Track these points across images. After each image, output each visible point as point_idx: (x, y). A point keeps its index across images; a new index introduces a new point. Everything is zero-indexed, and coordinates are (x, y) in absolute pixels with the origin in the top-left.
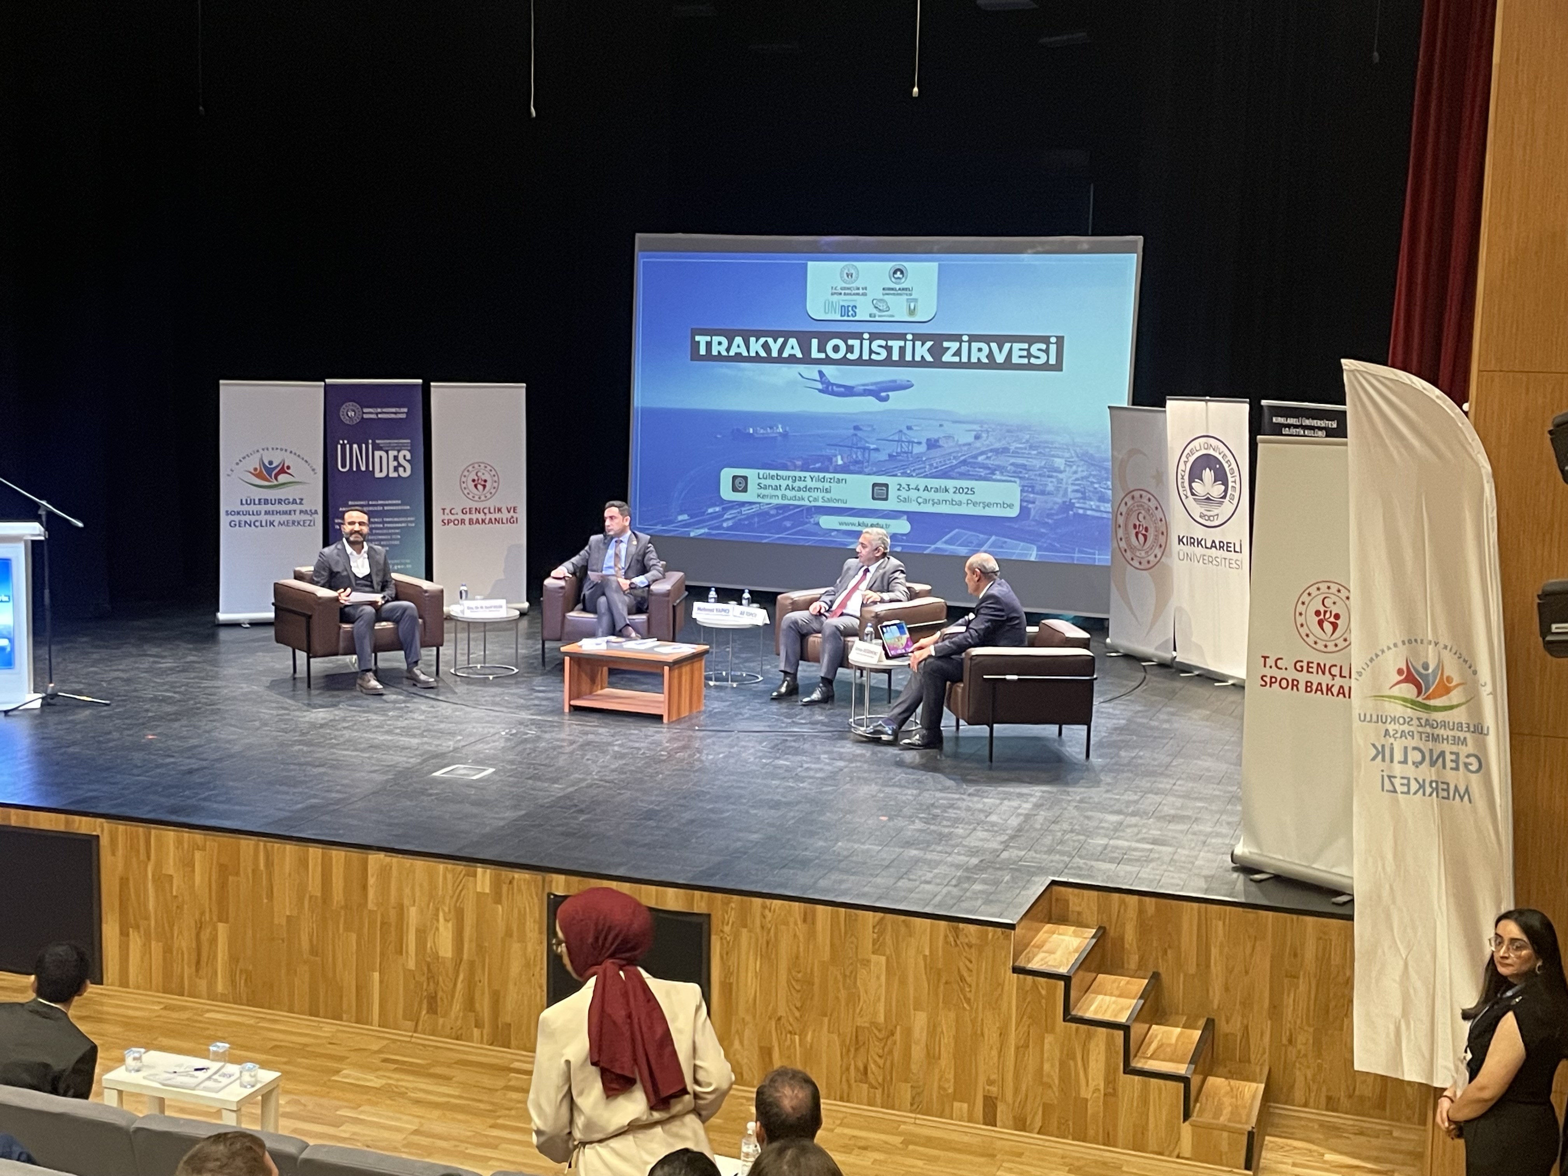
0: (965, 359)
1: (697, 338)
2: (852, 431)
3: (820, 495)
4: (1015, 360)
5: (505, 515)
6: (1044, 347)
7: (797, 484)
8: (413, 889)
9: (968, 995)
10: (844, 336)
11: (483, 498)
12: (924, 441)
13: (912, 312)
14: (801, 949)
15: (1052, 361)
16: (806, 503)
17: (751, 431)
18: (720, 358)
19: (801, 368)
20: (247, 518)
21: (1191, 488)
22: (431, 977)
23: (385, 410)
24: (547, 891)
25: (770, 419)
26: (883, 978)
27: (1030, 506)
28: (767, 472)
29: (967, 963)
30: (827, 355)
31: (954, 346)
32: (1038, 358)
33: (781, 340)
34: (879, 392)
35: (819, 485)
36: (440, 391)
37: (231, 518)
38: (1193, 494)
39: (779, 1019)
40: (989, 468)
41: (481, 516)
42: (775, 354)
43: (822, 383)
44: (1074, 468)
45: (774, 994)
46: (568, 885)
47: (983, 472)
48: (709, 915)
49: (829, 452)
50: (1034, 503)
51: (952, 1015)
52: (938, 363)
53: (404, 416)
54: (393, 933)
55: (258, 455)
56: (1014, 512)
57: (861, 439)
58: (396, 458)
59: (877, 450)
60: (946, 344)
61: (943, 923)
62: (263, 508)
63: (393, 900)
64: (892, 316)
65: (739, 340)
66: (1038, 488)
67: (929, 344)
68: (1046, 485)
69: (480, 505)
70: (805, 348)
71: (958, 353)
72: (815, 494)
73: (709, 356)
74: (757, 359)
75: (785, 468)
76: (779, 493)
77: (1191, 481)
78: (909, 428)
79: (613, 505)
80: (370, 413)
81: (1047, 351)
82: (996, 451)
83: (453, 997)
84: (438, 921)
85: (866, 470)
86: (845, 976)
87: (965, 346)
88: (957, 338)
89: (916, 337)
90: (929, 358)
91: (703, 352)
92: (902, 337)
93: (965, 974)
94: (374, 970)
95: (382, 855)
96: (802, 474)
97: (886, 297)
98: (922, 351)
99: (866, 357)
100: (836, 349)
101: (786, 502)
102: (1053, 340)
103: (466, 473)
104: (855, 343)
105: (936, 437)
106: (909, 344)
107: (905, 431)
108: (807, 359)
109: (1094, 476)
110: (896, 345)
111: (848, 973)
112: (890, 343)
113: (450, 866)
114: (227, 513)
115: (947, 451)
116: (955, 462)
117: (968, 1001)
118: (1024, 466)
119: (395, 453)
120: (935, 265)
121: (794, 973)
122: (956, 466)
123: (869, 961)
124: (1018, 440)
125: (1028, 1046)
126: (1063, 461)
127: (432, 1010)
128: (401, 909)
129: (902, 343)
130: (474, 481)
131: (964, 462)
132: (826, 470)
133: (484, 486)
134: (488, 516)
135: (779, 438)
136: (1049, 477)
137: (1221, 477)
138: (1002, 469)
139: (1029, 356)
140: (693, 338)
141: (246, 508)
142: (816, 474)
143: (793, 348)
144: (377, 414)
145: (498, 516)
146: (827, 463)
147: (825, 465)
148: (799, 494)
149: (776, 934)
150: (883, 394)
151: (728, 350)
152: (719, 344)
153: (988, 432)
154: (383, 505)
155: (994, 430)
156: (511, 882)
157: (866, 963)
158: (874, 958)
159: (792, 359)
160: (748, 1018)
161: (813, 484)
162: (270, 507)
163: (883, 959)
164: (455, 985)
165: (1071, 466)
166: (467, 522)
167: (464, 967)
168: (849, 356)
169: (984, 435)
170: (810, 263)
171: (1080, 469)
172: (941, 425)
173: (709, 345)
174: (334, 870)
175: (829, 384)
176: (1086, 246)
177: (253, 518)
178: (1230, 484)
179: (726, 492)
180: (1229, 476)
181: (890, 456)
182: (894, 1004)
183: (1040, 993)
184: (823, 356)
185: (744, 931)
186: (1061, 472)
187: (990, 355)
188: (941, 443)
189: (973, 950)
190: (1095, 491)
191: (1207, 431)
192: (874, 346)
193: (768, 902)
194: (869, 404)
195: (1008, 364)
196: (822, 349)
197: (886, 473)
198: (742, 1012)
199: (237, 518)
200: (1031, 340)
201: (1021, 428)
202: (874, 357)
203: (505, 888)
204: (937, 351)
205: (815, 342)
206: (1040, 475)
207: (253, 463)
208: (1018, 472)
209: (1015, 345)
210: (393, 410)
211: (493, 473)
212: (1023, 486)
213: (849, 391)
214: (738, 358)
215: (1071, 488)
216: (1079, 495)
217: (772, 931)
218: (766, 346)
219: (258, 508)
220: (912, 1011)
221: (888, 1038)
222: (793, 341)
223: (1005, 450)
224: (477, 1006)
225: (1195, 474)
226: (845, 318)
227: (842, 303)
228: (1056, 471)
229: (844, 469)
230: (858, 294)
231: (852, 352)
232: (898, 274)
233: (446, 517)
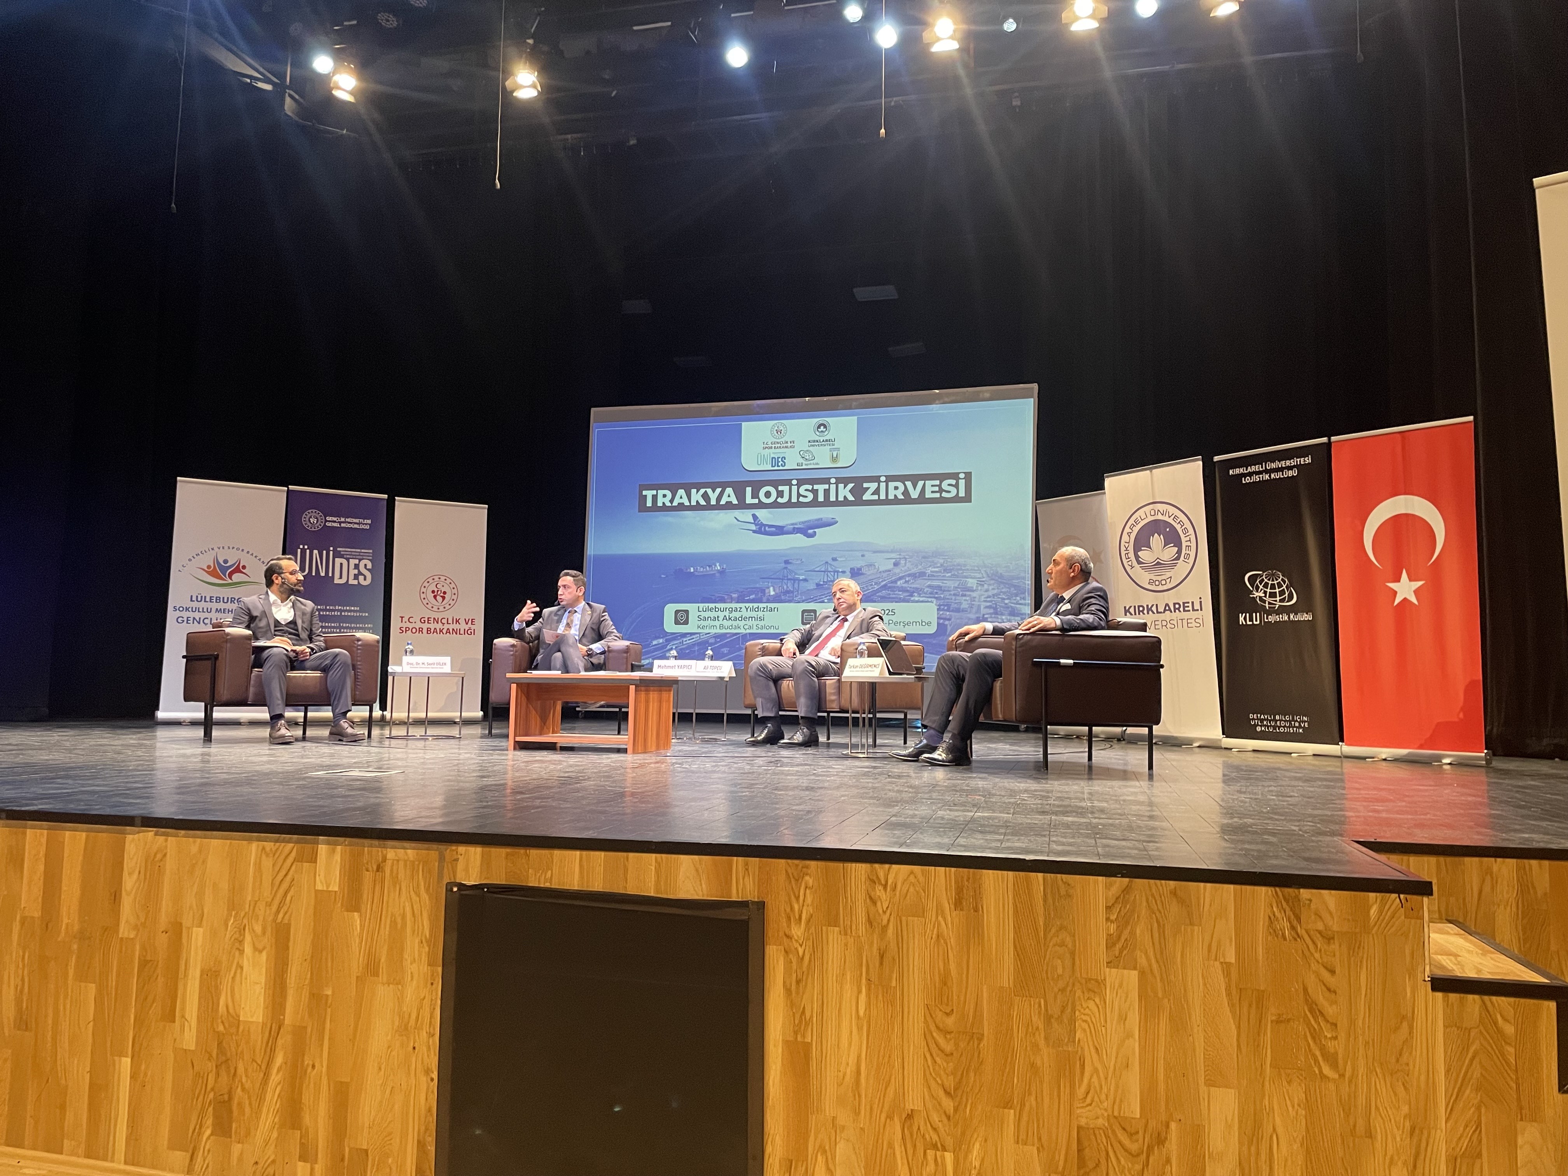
0: (883, 497)
1: (644, 493)
2: (783, 565)
3: (755, 623)
4: (928, 495)
5: (463, 626)
6: (953, 482)
7: (734, 614)
8: (200, 895)
9: (1331, 1046)
10: (775, 484)
11: (441, 609)
12: (848, 570)
13: (834, 459)
14: (952, 966)
15: (962, 494)
16: (742, 631)
17: (692, 570)
18: (664, 508)
19: (737, 513)
20: (197, 615)
21: (1137, 557)
22: (224, 1062)
23: (348, 520)
24: (446, 880)
25: (708, 559)
26: (1134, 1019)
27: (947, 622)
28: (707, 605)
29: (1326, 975)
30: (759, 500)
31: (873, 486)
32: (949, 492)
33: (719, 490)
34: (807, 530)
35: (754, 614)
36: (404, 507)
37: (178, 614)
38: (1139, 563)
39: (910, 1116)
40: (907, 591)
41: (439, 626)
42: (713, 502)
43: (756, 525)
44: (986, 586)
45: (897, 1065)
46: (486, 862)
47: (902, 595)
48: (761, 906)
49: (761, 584)
50: (949, 620)
51: (1297, 1092)
52: (859, 502)
53: (368, 527)
54: (161, 980)
55: (213, 553)
56: (932, 629)
57: (791, 571)
58: (357, 566)
59: (805, 580)
60: (865, 485)
61: (1263, 892)
62: (215, 606)
63: (163, 920)
64: (817, 464)
65: (681, 492)
66: (954, 606)
67: (851, 486)
68: (961, 603)
69: (439, 616)
70: (741, 496)
71: (877, 492)
72: (750, 623)
73: (655, 508)
74: (698, 507)
75: (723, 601)
76: (717, 623)
77: (1137, 550)
78: (834, 559)
79: (567, 574)
80: (333, 522)
81: (956, 486)
82: (914, 576)
83: (261, 1099)
84: (242, 952)
85: (796, 599)
86: (1048, 1019)
87: (883, 485)
88: (876, 479)
89: (839, 480)
90: (851, 498)
91: (649, 504)
92: (826, 481)
93: (1321, 999)
94: (121, 1054)
95: (149, 834)
96: (738, 605)
97: (811, 449)
98: (845, 492)
99: (794, 500)
100: (768, 495)
101: (724, 631)
102: (962, 476)
103: (426, 584)
104: (786, 489)
105: (859, 566)
106: (833, 487)
107: (830, 562)
108: (742, 505)
109: (1004, 593)
110: (821, 488)
111: (1055, 1010)
112: (816, 487)
113: (269, 845)
114: (175, 609)
115: (870, 578)
116: (876, 587)
117: (1332, 1060)
118: (939, 587)
119: (357, 561)
120: (855, 419)
121: (939, 1015)
122: (878, 591)
123: (1101, 983)
124: (933, 564)
125: (1479, 1155)
126: (975, 581)
127: (223, 1128)
128: (176, 931)
129: (826, 486)
130: (433, 592)
131: (885, 587)
132: (760, 601)
133: (444, 598)
134: (446, 626)
135: (717, 575)
136: (963, 595)
137: (1173, 538)
138: (918, 591)
139: (941, 490)
140: (641, 492)
141: (195, 604)
142: (751, 605)
143: (730, 495)
144: (340, 523)
145: (456, 626)
146: (760, 594)
147: (760, 596)
148: (735, 623)
149: (899, 936)
150: (810, 531)
151: (671, 501)
152: (664, 497)
153: (906, 559)
154: (341, 611)
155: (911, 557)
156: (379, 868)
157: (1094, 987)
158: (1112, 975)
159: (729, 506)
160: (844, 1118)
161: (749, 614)
162: (221, 605)
163: (1133, 976)
164: (267, 1075)
165: (983, 585)
166: (425, 631)
167: (285, 1040)
168: (780, 500)
169: (903, 562)
170: (743, 424)
171: (991, 588)
172: (863, 556)
173: (655, 498)
174: (66, 871)
175: (762, 525)
176: (987, 395)
177: (203, 616)
178: (1184, 544)
179: (669, 625)
180: (1182, 536)
181: (818, 585)
182: (1161, 1076)
183: (1500, 1031)
184: (756, 501)
185: (833, 934)
186: (973, 591)
187: (906, 492)
188: (863, 571)
189: (1335, 946)
190: (1006, 607)
191: (1153, 496)
192: (802, 490)
193: (881, 869)
194: (798, 541)
195: (922, 499)
196: (755, 495)
197: (813, 600)
198: (830, 1108)
199: (185, 614)
200: (942, 477)
201: (937, 554)
202: (801, 499)
203: (368, 877)
204: (858, 492)
205: (749, 490)
206: (954, 595)
207: (207, 560)
208: (935, 593)
209: (927, 482)
210: (357, 521)
211: (453, 585)
212: (940, 605)
213: (780, 531)
214: (681, 507)
215: (983, 605)
216: (992, 611)
217: (890, 931)
218: (705, 496)
219: (209, 605)
220: (1203, 1089)
221: (1150, 1149)
222: (729, 490)
223: (922, 574)
224: (307, 1120)
225: (1142, 541)
226: (776, 468)
227: (772, 456)
228: (968, 591)
229: (777, 599)
230: (786, 447)
231: (782, 497)
232: (822, 428)
233: (404, 625)
